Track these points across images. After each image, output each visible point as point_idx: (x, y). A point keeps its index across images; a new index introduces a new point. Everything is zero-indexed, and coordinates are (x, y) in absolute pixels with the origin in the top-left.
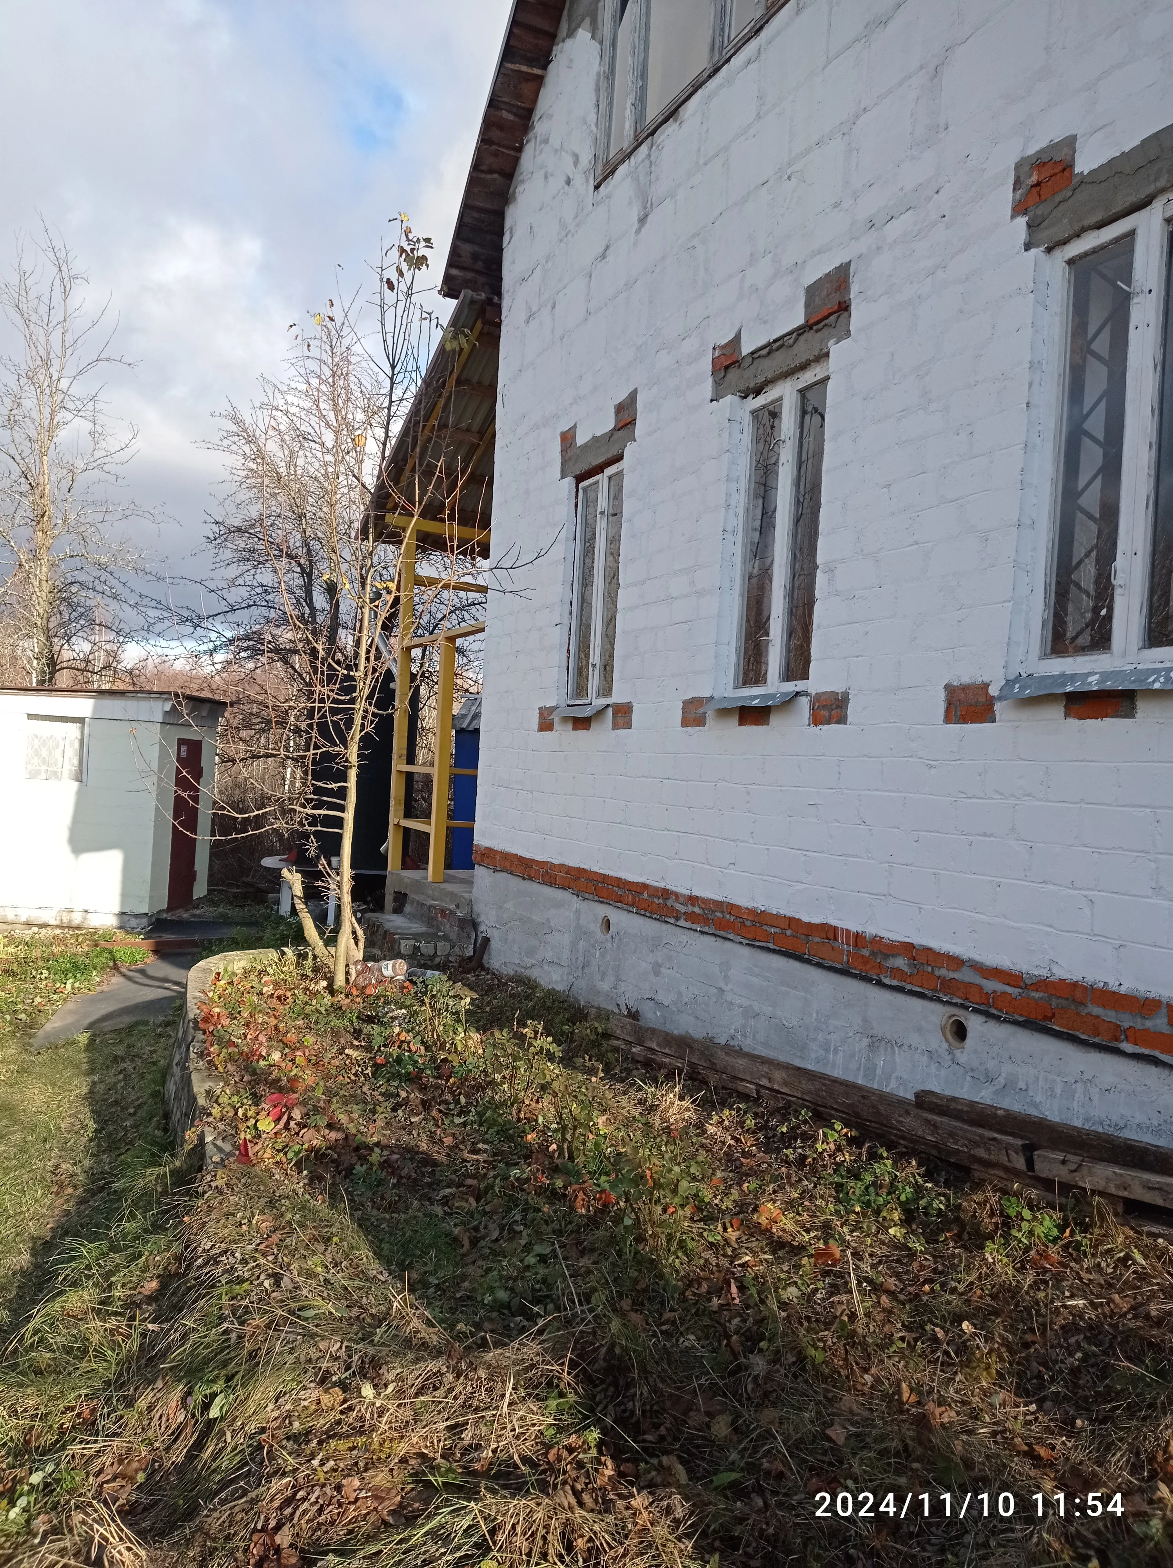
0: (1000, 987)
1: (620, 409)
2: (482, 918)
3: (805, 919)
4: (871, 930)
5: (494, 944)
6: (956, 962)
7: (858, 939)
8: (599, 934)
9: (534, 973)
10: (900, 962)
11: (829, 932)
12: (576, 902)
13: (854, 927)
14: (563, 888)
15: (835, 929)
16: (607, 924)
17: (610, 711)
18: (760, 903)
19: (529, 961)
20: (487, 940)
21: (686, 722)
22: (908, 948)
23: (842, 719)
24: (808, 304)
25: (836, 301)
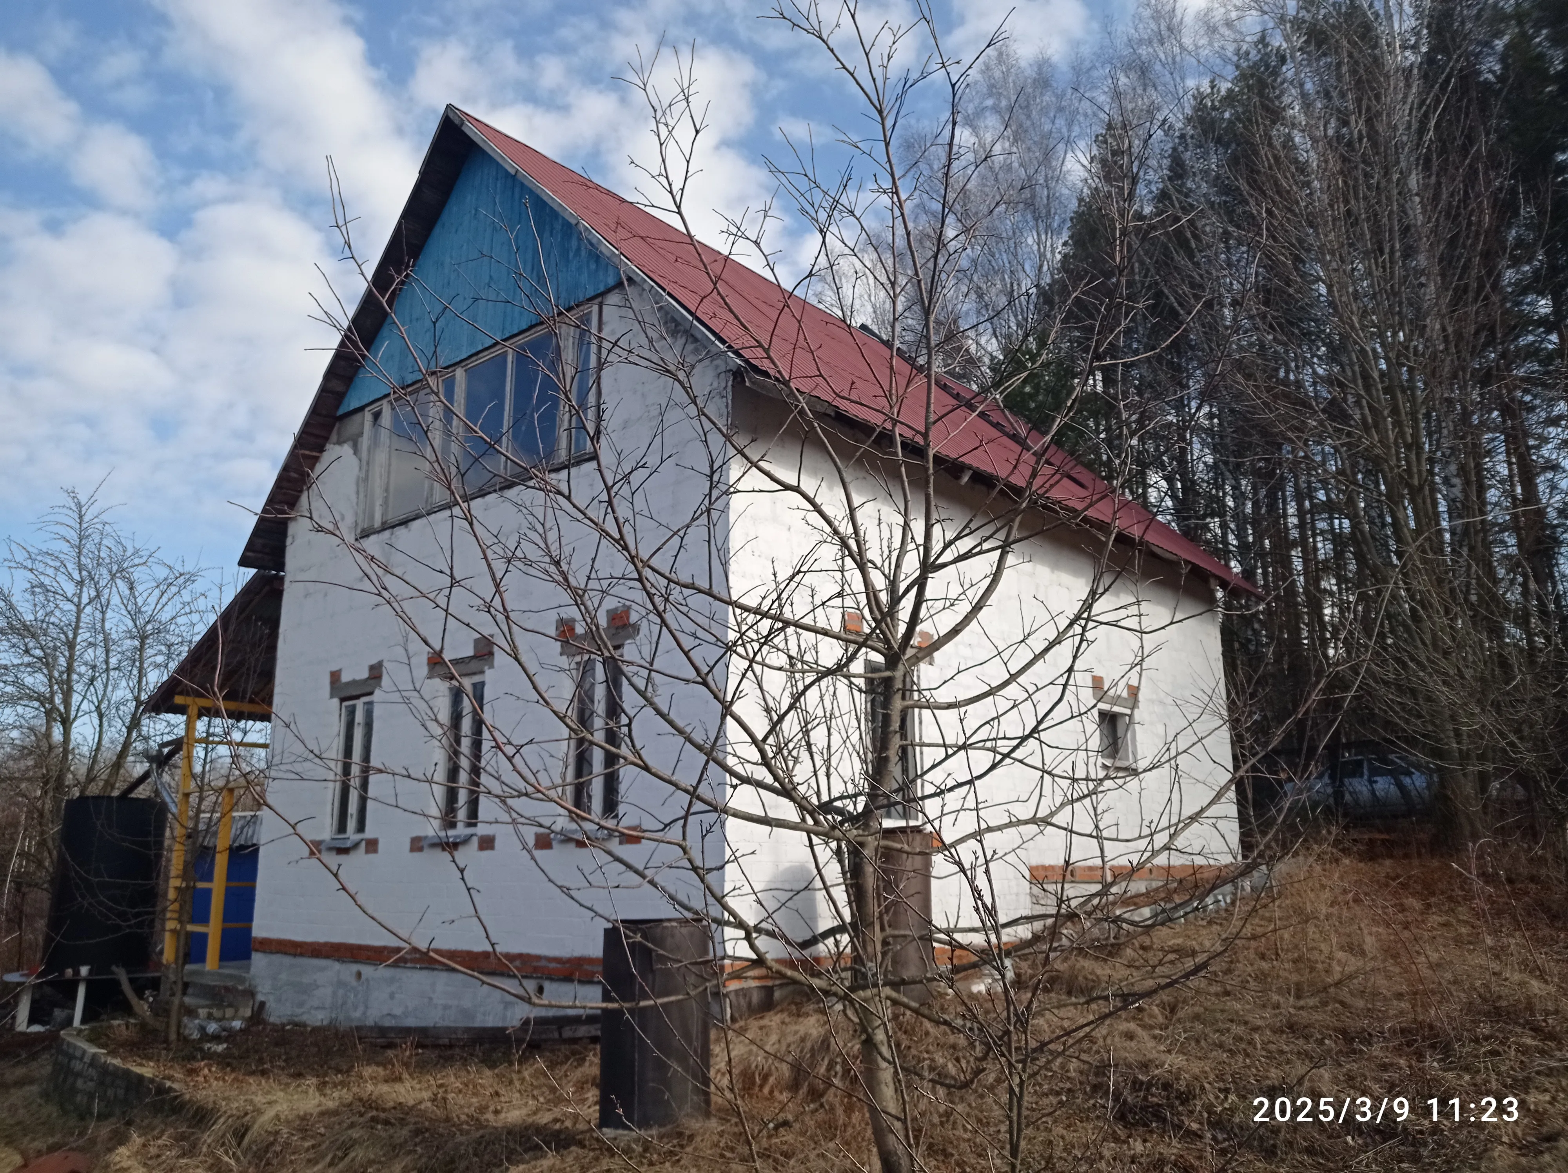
0: (555, 965)
1: (372, 668)
2: (259, 989)
3: (475, 950)
5: (271, 1005)
6: (539, 958)
8: (354, 983)
9: (304, 1018)
10: (517, 963)
11: (487, 955)
12: (337, 966)
14: (327, 957)
15: (490, 953)
16: (359, 975)
17: (363, 844)
19: (299, 1011)
20: (262, 1004)
21: (412, 850)
22: (520, 956)
23: (492, 848)
24: (476, 647)
25: (485, 651)
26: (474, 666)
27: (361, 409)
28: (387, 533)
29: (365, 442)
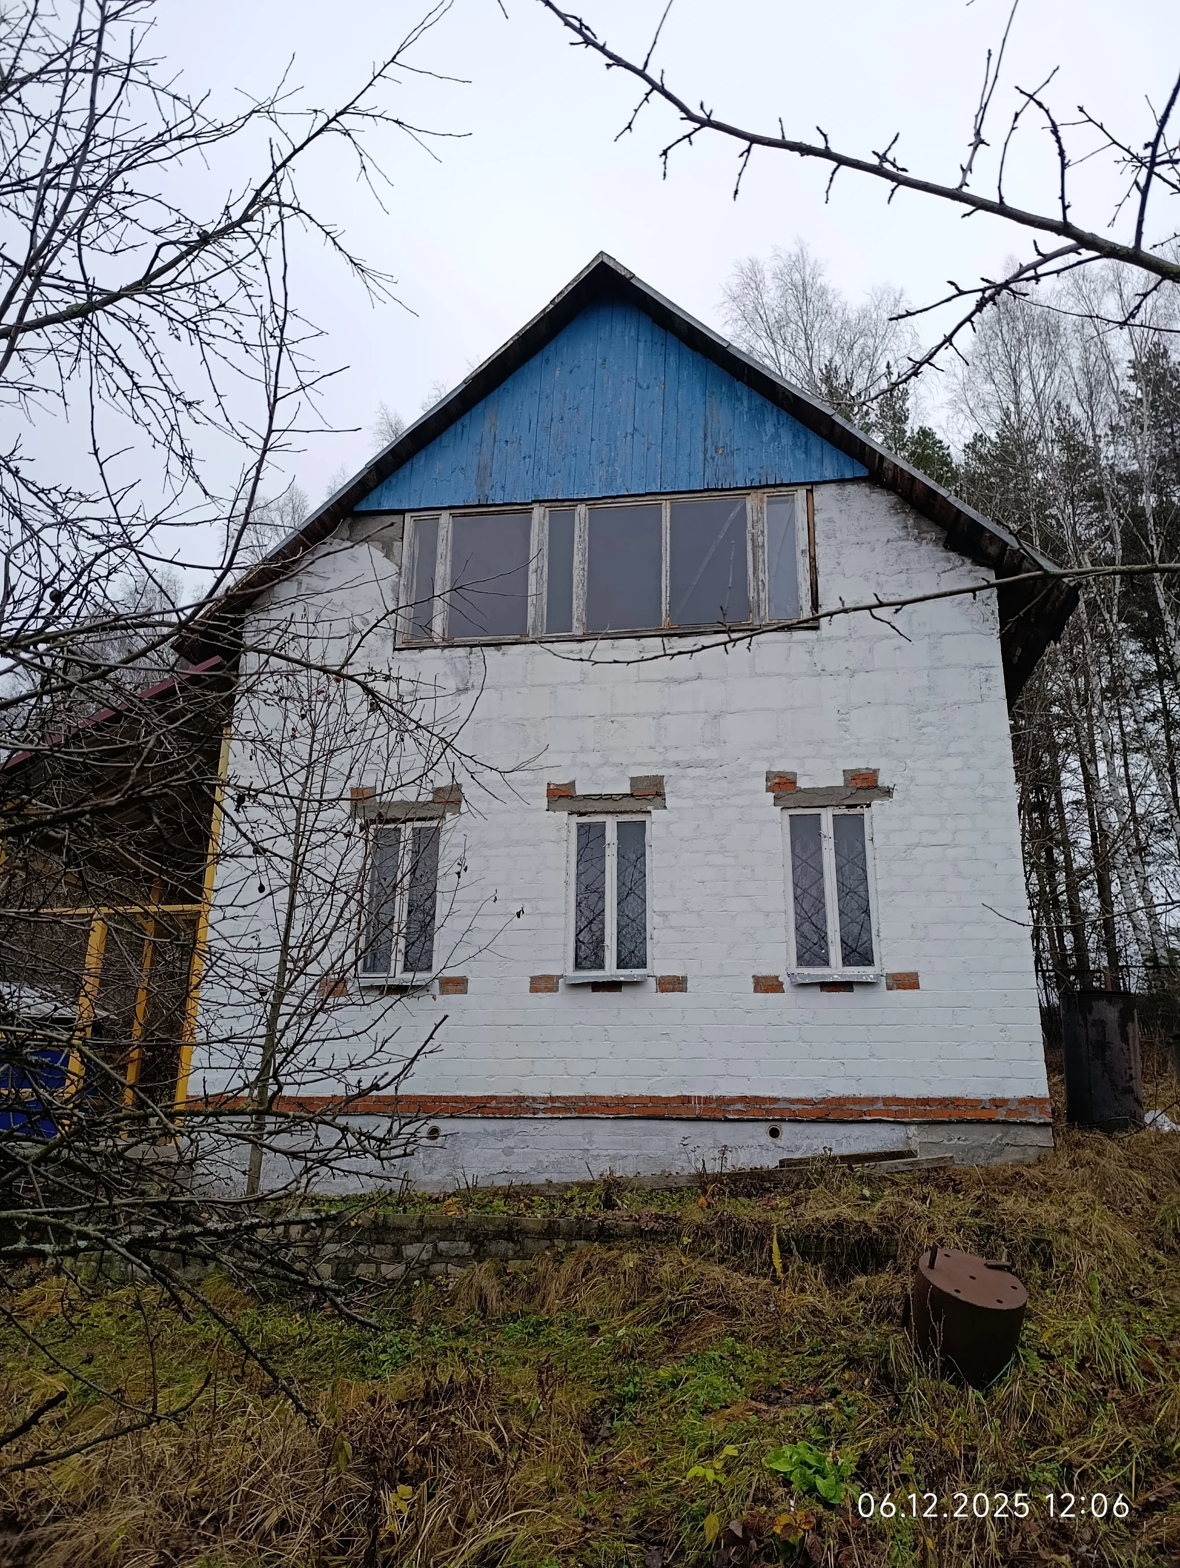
0: (801, 1107)
1: (440, 791)
3: (664, 1095)
4: (716, 1093)
6: (776, 1100)
7: (707, 1100)
10: (739, 1106)
11: (686, 1100)
13: (703, 1094)
15: (689, 1097)
16: (435, 1131)
17: (435, 984)
18: (623, 1090)
21: (534, 989)
22: (743, 1099)
23: (684, 990)
24: (631, 786)
25: (654, 790)
26: (626, 804)
27: (402, 512)
28: (461, 652)
29: (405, 549)
